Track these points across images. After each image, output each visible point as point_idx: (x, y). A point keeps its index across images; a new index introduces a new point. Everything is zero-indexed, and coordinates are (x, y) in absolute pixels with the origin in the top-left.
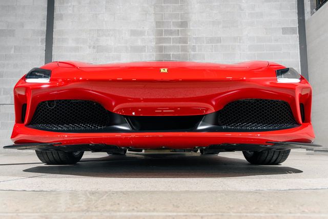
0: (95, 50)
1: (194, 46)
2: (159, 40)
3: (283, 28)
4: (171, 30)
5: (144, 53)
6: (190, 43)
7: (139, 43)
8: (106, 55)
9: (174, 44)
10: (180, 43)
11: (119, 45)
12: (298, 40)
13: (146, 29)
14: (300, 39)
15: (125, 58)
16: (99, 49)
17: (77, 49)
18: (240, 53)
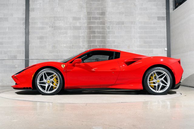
0: (53, 29)
1: (109, 26)
2: (89, 23)
3: (158, 17)
4: (96, 17)
5: (81, 30)
6: (107, 25)
7: (78, 24)
8: (60, 31)
9: (98, 25)
10: (101, 24)
11: (66, 26)
12: (166, 24)
13: (82, 16)
14: (167, 23)
15: (70, 33)
16: (55, 28)
17: (42, 28)
18: (135, 31)
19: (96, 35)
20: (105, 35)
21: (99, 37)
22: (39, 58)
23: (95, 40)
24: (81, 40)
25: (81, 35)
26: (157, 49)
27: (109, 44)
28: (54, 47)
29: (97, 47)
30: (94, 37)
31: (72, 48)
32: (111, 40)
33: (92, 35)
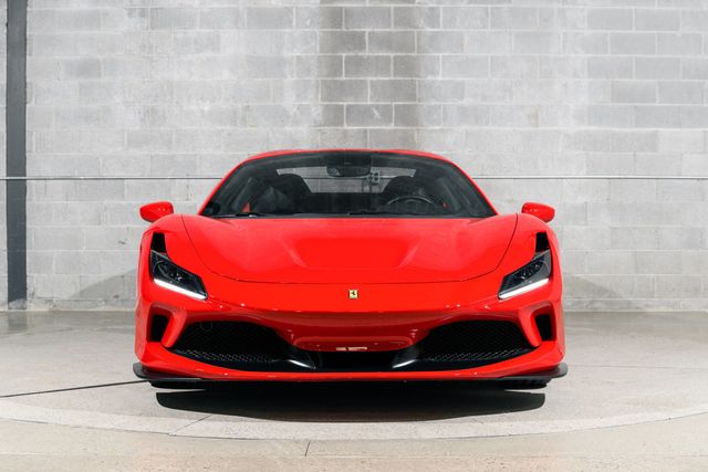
0: (147, 22)
1: (432, 9)
5: (288, 30)
6: (424, 1)
8: (180, 36)
9: (375, 4)
11: (215, 5)
15: (234, 43)
16: (156, 18)
17: (92, 19)
18: (564, 34)
19: (366, 53)
20: (414, 54)
21: (380, 65)
22: (76, 174)
23: (363, 82)
24: (289, 78)
25: (287, 54)
26: (678, 130)
27: (433, 103)
28: (151, 114)
29: (372, 115)
30: (357, 64)
31: (244, 120)
32: (442, 82)
33: (344, 55)
